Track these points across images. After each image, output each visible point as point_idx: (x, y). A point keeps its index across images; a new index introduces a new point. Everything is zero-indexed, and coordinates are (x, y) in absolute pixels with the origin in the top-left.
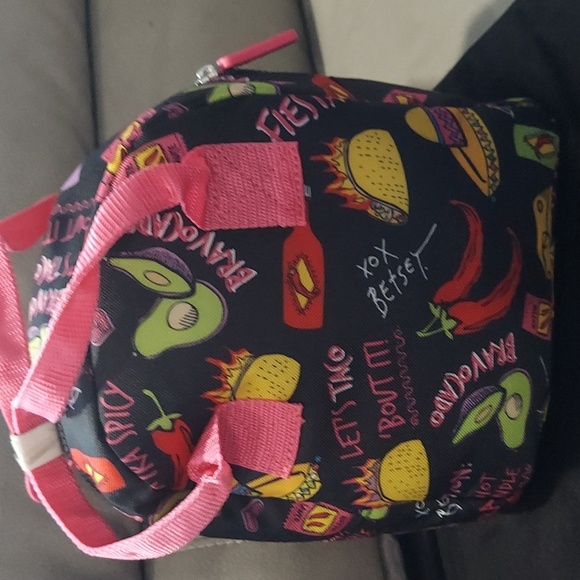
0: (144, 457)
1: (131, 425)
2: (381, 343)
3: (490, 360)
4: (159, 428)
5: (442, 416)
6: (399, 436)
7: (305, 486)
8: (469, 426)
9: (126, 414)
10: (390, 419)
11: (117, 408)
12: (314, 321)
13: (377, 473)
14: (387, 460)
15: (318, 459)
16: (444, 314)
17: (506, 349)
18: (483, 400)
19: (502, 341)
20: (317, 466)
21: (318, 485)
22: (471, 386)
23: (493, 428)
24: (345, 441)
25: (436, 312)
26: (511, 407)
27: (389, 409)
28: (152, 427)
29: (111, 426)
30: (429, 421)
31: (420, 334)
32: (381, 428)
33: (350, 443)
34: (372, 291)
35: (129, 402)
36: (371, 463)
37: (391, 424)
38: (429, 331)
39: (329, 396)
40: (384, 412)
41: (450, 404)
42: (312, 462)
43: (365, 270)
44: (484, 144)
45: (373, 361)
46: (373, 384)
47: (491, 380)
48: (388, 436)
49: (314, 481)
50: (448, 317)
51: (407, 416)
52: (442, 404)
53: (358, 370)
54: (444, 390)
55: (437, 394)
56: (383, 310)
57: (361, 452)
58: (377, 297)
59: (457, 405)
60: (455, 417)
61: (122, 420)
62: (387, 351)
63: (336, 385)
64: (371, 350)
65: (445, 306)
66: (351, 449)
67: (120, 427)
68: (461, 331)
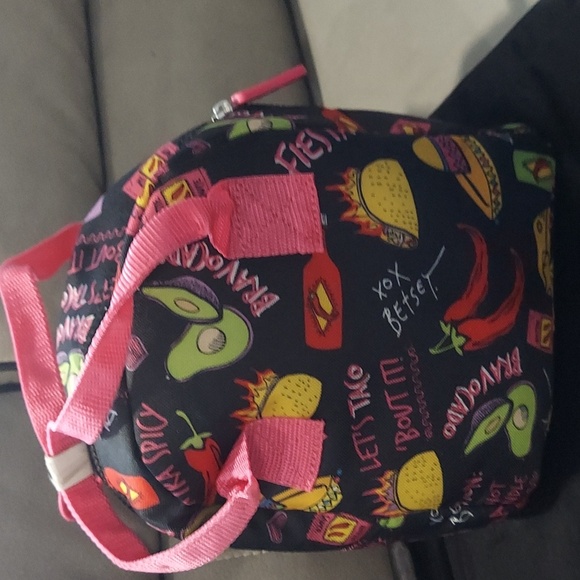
0: (177, 475)
1: (165, 445)
2: (396, 361)
3: (498, 374)
4: (191, 447)
5: (454, 428)
6: (415, 449)
7: (327, 498)
8: (479, 437)
9: (161, 435)
10: (405, 431)
11: (151, 429)
12: (334, 342)
13: (394, 484)
14: (403, 472)
15: (339, 472)
16: (454, 331)
17: (512, 363)
18: (492, 411)
19: (508, 356)
20: (338, 479)
21: (340, 497)
22: (481, 399)
23: (501, 438)
24: (364, 454)
25: (446, 330)
26: (518, 417)
27: (404, 422)
28: (185, 446)
29: (147, 446)
30: (442, 433)
31: (432, 351)
32: (397, 442)
33: (369, 456)
34: (387, 312)
35: (163, 422)
36: (389, 474)
37: (407, 437)
38: (441, 348)
39: (349, 413)
40: (400, 425)
41: (461, 417)
42: (334, 476)
43: (380, 293)
44: (486, 170)
45: (389, 378)
46: (389, 400)
47: (499, 393)
48: (404, 449)
49: (335, 493)
50: (458, 334)
51: (421, 430)
52: (454, 417)
53: (375, 387)
54: (456, 403)
55: (449, 407)
56: (398, 329)
57: (379, 464)
58: (392, 317)
59: (468, 417)
60: (466, 428)
61: (157, 441)
62: (401, 369)
63: (355, 402)
64: (387, 368)
65: (455, 324)
66: (370, 462)
67: (155, 446)
68: (469, 347)
